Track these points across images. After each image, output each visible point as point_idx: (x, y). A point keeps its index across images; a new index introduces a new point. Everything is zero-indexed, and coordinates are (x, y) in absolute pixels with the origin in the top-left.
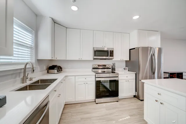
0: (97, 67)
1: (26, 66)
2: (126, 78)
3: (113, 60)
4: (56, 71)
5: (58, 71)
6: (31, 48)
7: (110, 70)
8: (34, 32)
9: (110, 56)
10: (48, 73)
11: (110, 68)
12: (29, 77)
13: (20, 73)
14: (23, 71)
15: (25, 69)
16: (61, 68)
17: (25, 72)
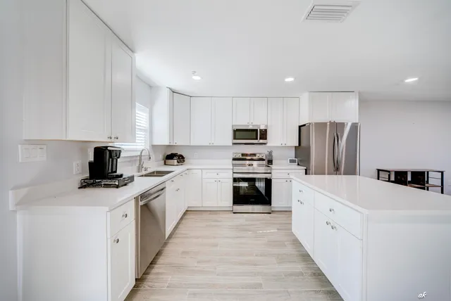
0: (241, 157)
1: (141, 153)
2: (287, 176)
3: (268, 145)
4: (175, 162)
5: (178, 162)
6: (145, 131)
7: (264, 162)
8: (148, 110)
9: (260, 139)
10: (165, 164)
11: (264, 160)
12: (144, 166)
13: (135, 160)
14: (138, 158)
15: (141, 156)
16: (183, 158)
17: (140, 160)
